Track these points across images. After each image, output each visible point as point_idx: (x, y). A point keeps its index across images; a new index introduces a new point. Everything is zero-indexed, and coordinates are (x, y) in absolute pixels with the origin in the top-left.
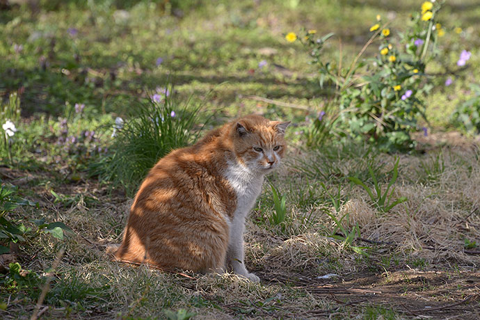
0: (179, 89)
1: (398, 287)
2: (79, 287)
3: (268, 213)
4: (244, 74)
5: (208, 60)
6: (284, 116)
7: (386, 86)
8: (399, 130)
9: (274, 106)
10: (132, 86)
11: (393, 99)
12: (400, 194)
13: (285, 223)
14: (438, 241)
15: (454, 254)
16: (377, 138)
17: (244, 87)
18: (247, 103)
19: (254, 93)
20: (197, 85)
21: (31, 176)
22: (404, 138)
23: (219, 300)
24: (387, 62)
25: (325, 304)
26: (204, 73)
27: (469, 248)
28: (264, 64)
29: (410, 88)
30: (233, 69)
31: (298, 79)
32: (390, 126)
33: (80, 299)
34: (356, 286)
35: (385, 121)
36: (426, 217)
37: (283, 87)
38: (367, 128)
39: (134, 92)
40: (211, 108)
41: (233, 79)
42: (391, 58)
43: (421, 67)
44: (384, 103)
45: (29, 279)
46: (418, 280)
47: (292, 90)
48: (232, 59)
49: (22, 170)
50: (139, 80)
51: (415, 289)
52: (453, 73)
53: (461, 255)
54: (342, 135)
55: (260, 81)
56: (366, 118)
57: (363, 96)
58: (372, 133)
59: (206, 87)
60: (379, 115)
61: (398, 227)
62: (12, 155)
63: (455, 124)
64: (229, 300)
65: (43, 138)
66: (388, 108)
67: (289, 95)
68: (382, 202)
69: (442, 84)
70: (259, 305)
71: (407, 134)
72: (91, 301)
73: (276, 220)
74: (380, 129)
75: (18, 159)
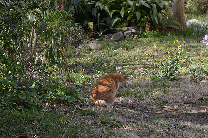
0: (124, 67)
1: (167, 111)
2: (91, 112)
3: (138, 95)
4: (140, 63)
5: (132, 60)
6: (148, 72)
7: (169, 65)
8: (173, 75)
9: (145, 70)
10: (113, 66)
11: (171, 68)
12: (170, 90)
13: (141, 97)
14: (178, 101)
15: (181, 104)
16: (167, 77)
17: (139, 66)
18: (139, 70)
19: (141, 67)
20: (128, 66)
21: (87, 87)
22: (174, 77)
23: (124, 115)
24: (169, 60)
25: (148, 115)
26: (130, 63)
27: (185, 102)
28: (145, 61)
29: (175, 66)
30: (137, 62)
31: (152, 64)
32: (170, 74)
33: (91, 114)
34: (157, 111)
35: (169, 73)
36: (176, 95)
37: (148, 66)
38: (165, 75)
39: (114, 68)
40: (131, 71)
41: (137, 64)
42: (170, 59)
43: (178, 61)
44: (169, 69)
45: (81, 110)
46: (172, 110)
47: (150, 66)
48: (138, 60)
49: (85, 86)
50: (115, 65)
51: (170, 112)
52: (189, 62)
53: (183, 104)
54: (159, 77)
55: (143, 65)
56: (165, 73)
57: (164, 68)
58: (166, 76)
59: (130, 66)
60: (168, 72)
61: (169, 97)
62: (83, 83)
63: (187, 74)
64: (126, 115)
65: (91, 79)
66: (170, 70)
67: (149, 68)
68: (165, 92)
69: (186, 64)
70: (133, 116)
71: (175, 76)
72: (94, 115)
73: (140, 96)
74: (168, 75)
75: (85, 83)
